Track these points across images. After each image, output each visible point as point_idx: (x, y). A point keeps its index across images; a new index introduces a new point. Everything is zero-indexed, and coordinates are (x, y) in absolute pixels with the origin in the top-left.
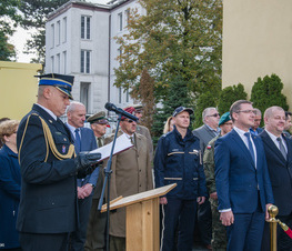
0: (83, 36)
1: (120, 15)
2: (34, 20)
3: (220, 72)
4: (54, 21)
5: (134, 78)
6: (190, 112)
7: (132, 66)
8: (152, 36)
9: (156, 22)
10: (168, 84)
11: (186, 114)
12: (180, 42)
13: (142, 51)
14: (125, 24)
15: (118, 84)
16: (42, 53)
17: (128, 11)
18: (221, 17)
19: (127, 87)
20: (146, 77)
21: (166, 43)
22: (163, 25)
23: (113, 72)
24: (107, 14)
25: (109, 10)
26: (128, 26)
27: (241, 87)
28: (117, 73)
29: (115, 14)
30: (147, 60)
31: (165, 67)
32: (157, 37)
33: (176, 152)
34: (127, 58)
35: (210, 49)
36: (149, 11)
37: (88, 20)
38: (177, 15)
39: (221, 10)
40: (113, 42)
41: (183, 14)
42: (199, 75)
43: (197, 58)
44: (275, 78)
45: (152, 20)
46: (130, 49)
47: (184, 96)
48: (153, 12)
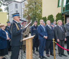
0: (16, 8)
1: (23, 4)
2: (6, 4)
3: (42, 14)
4: (10, 5)
5: (26, 16)
6: (37, 22)
7: (26, 14)
8: (29, 8)
9: (30, 5)
10: (32, 17)
11: (36, 22)
12: (34, 9)
13: (27, 11)
14: (24, 5)
15: (23, 17)
16: (8, 11)
17: (24, 3)
18: (42, 4)
19: (25, 18)
20: (29, 16)
21: (32, 9)
22: (31, 6)
23: (22, 15)
24: (20, 4)
25: (21, 3)
26: (25, 6)
27: (46, 17)
28: (23, 15)
29: (22, 3)
30: (29, 13)
31: (32, 14)
32: (30, 8)
33: (34, 29)
34: (25, 12)
35: (40, 10)
36: (28, 3)
37: (17, 5)
38: (34, 4)
39: (42, 3)
40: (22, 9)
41: (35, 3)
42: (38, 15)
43: (38, 12)
44: (52, 15)
45: (29, 5)
46: (25, 10)
47: (35, 19)
48: (29, 3)
